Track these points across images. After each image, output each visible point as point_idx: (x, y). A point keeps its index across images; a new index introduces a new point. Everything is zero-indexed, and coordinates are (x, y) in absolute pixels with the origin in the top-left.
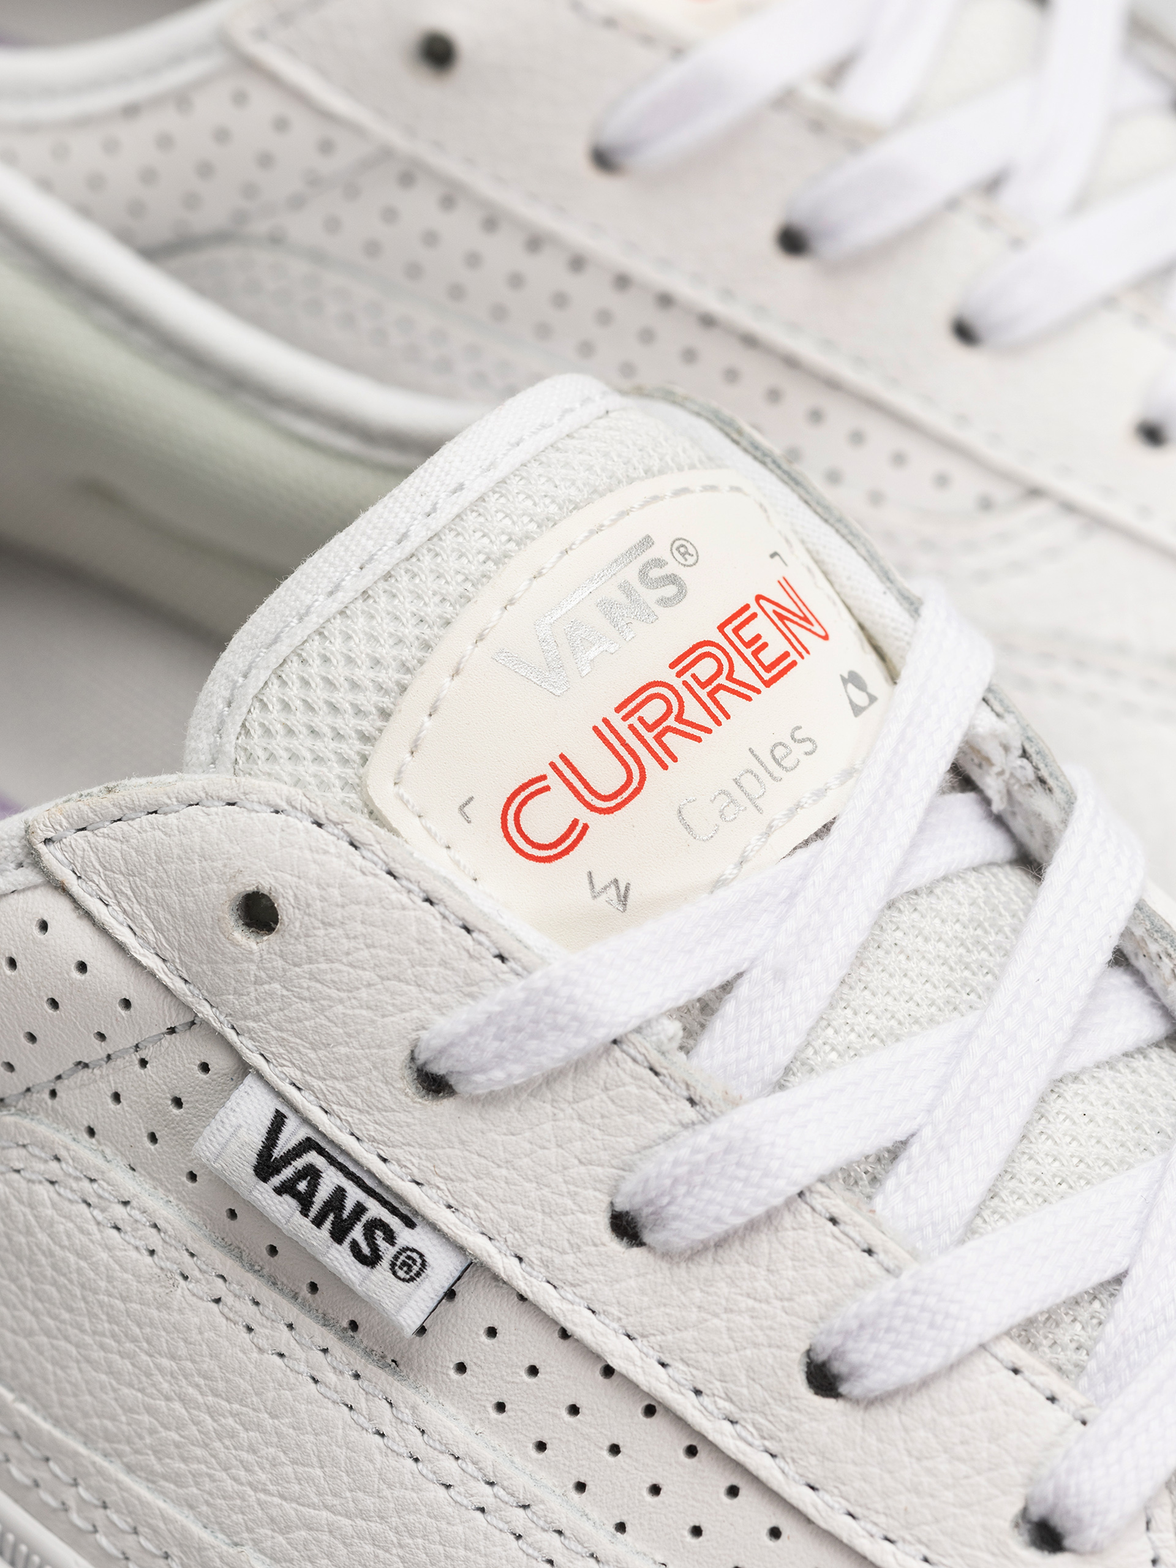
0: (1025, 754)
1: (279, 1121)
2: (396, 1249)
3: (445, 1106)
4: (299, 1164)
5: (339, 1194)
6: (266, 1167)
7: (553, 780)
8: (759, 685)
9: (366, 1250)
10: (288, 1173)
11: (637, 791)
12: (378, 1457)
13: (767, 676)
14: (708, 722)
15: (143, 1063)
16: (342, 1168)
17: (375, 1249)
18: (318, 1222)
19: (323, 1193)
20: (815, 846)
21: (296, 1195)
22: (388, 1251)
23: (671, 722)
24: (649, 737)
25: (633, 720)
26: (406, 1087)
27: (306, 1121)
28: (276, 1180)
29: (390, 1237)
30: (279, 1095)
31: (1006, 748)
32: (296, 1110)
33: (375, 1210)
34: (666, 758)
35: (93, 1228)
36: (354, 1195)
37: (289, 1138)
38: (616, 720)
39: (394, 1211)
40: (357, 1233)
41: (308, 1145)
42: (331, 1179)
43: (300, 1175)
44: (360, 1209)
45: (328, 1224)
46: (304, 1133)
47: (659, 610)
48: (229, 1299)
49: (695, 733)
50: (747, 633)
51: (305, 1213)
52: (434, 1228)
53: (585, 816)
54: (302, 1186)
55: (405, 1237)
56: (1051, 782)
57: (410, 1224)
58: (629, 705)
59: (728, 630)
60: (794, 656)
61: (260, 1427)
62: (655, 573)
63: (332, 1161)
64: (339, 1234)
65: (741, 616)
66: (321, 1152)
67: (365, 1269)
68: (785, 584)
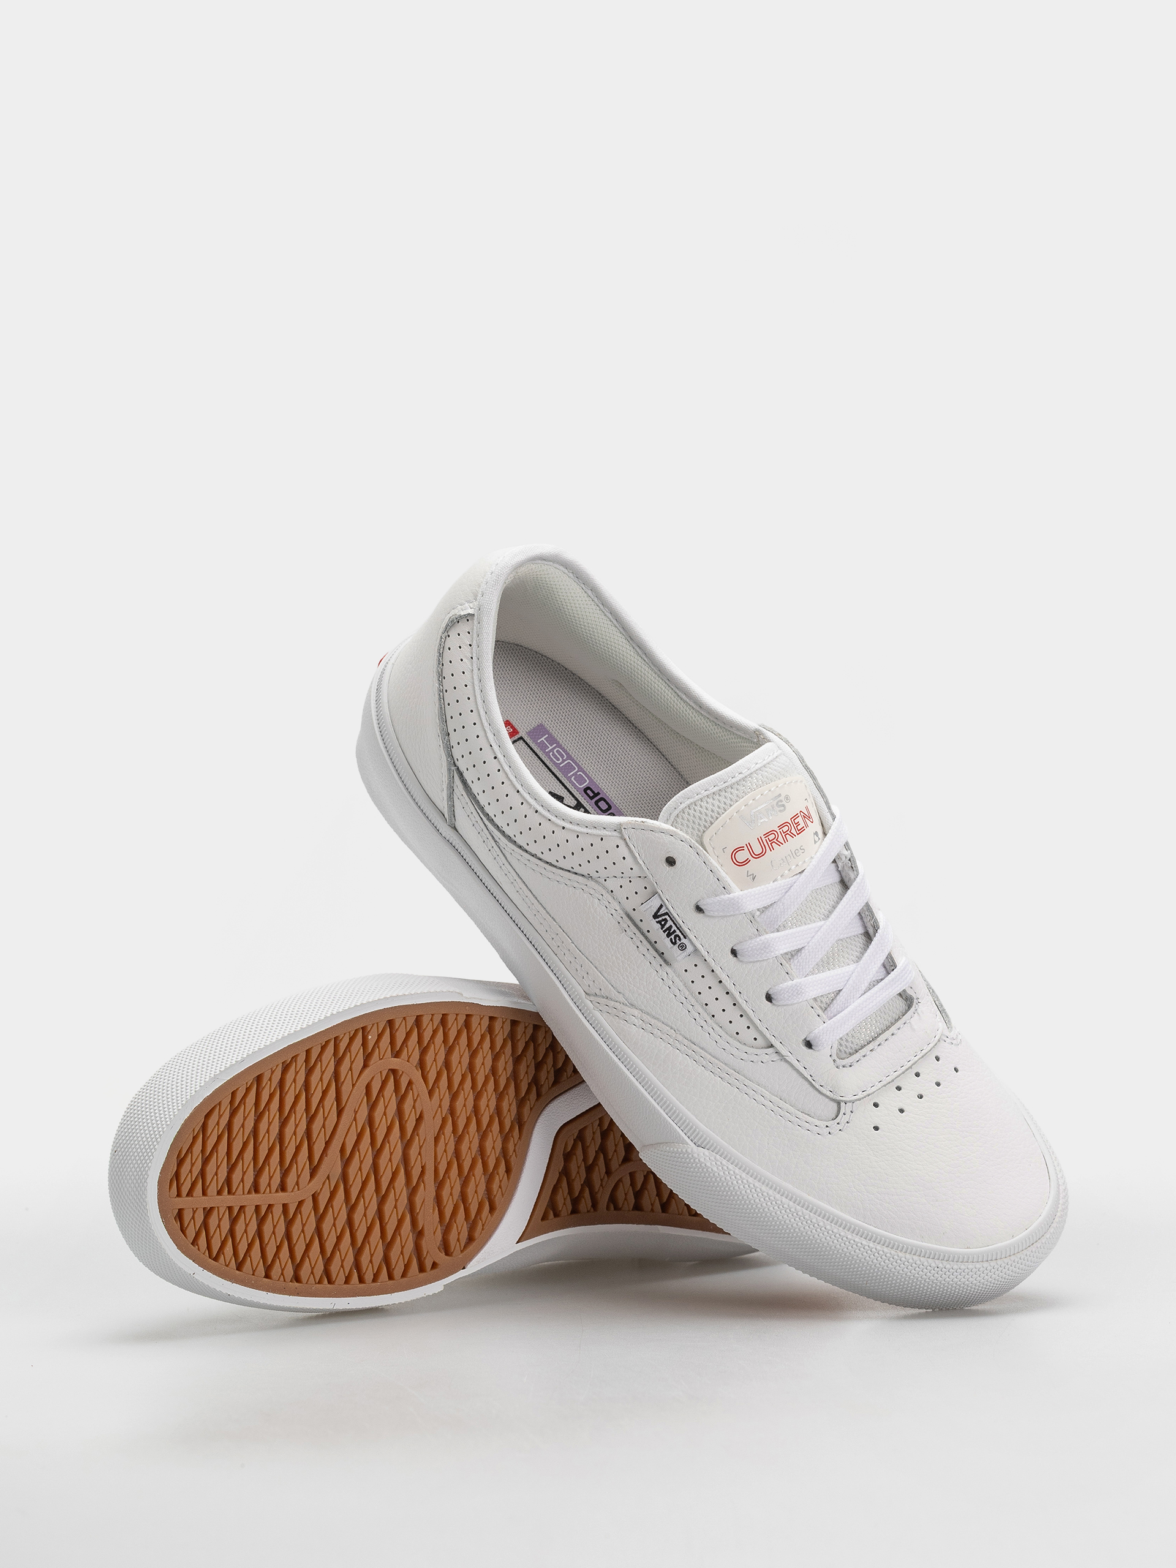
0: (850, 860)
1: (661, 906)
2: (680, 943)
3: (701, 915)
4: (663, 917)
5: (671, 926)
6: (655, 916)
7: (746, 848)
8: (796, 834)
9: (674, 941)
10: (660, 919)
11: (763, 855)
12: (661, 985)
13: (798, 832)
14: (783, 842)
15: (630, 881)
16: (673, 921)
17: (676, 941)
18: (664, 932)
19: (667, 926)
20: (798, 876)
21: (661, 924)
22: (678, 942)
23: (775, 840)
24: (769, 843)
25: (767, 838)
26: (693, 907)
27: (667, 908)
28: (657, 920)
29: (680, 940)
30: (663, 901)
31: (846, 857)
32: (665, 905)
33: (678, 932)
34: (772, 849)
35: (606, 912)
36: (674, 928)
37: (662, 911)
38: (763, 837)
39: (682, 934)
40: (673, 937)
41: (666, 914)
42: (670, 923)
43: (663, 920)
44: (674, 931)
45: (666, 933)
46: (666, 911)
47: (779, 813)
48: (635, 939)
49: (779, 844)
50: (796, 821)
51: (662, 929)
52: (690, 940)
53: (750, 858)
54: (663, 923)
55: (683, 940)
56: (854, 868)
57: (685, 938)
58: (767, 835)
59: (792, 820)
60: (805, 827)
61: (634, 970)
62: (780, 803)
63: (671, 919)
64: (668, 936)
65: (796, 816)
66: (669, 916)
67: (672, 945)
68: (807, 808)
